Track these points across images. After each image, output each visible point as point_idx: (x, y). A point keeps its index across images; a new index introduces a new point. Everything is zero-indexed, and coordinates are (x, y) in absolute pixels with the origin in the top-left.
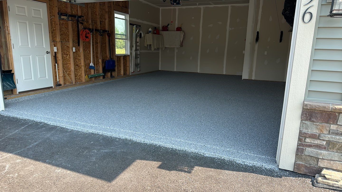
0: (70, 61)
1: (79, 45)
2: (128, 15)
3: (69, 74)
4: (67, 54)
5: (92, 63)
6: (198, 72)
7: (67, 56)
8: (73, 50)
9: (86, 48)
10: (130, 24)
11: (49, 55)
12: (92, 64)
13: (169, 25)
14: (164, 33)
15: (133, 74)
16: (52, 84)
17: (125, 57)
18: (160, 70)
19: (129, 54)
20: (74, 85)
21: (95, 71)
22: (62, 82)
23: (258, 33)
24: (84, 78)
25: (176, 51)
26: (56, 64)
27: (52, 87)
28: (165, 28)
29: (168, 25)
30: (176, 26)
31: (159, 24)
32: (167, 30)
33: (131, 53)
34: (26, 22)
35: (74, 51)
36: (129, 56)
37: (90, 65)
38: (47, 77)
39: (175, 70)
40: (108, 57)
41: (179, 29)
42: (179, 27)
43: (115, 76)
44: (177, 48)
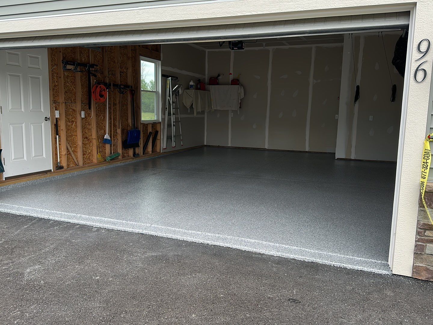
0: (76, 131)
1: (90, 108)
2: (160, 62)
3: (74, 151)
4: (72, 121)
5: (107, 134)
6: (266, 147)
7: (72, 124)
8: (81, 115)
9: (100, 112)
10: (163, 75)
11: (49, 123)
12: (107, 137)
13: (220, 76)
14: (212, 88)
15: (165, 151)
16: (50, 166)
17: (154, 124)
18: (205, 144)
20: (82, 167)
21: (111, 146)
22: (64, 164)
23: (358, 87)
24: (96, 157)
25: (231, 115)
26: (57, 136)
27: (51, 170)
28: (214, 81)
30: (231, 77)
31: (205, 75)
32: (218, 84)
33: (163, 119)
34: (19, 74)
35: (83, 116)
36: (160, 123)
37: (105, 138)
38: (44, 156)
39: (229, 145)
40: (129, 126)
41: (235, 82)
42: (235, 79)
43: (140, 154)
44: (233, 111)
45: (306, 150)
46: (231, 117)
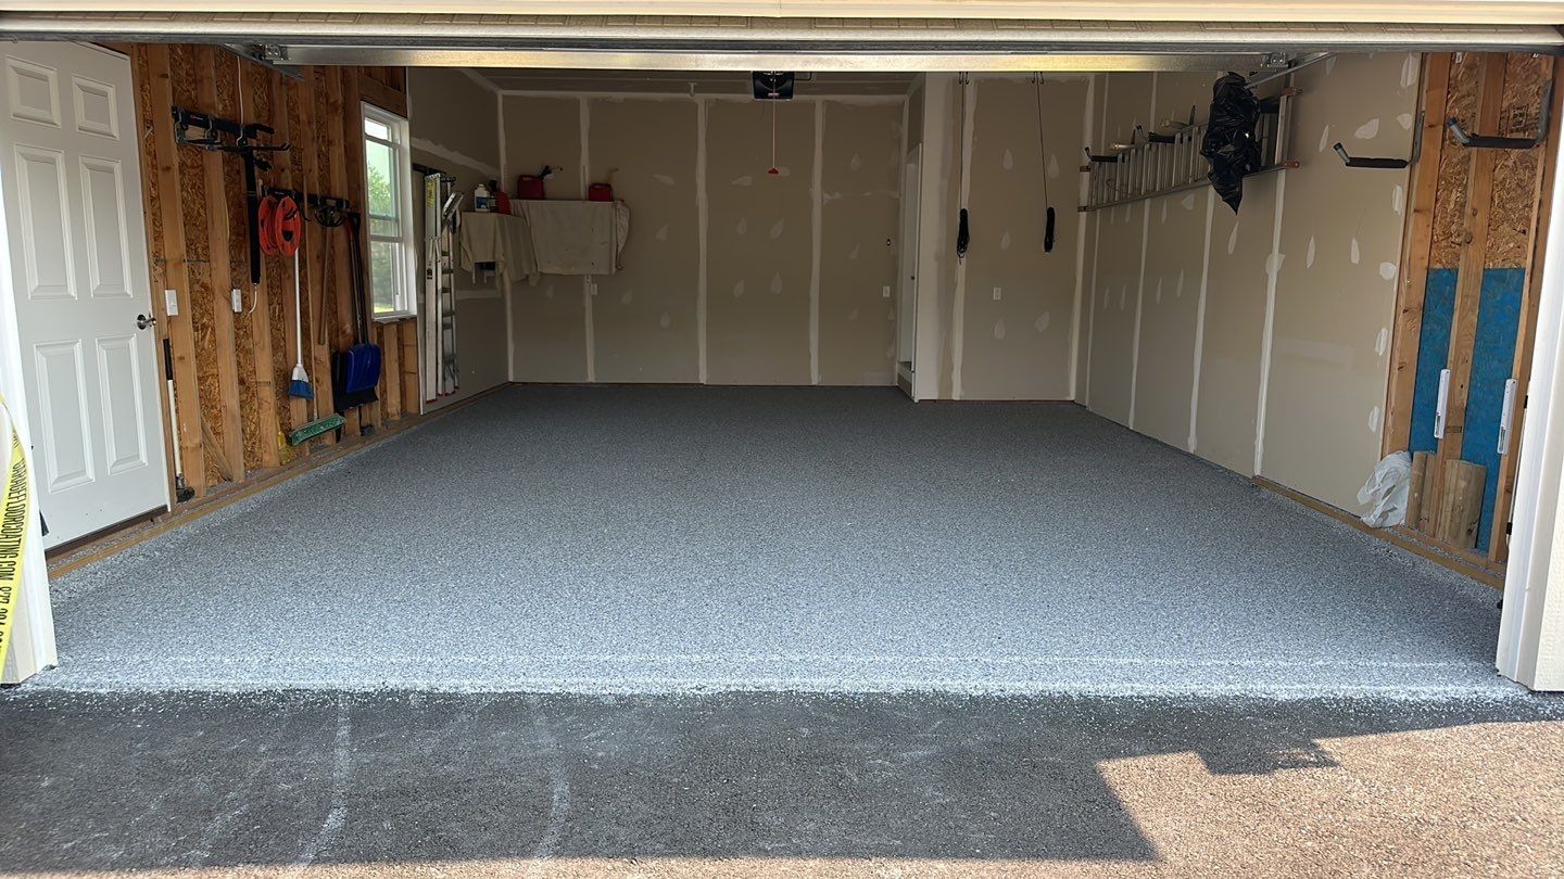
0: (215, 360)
1: (256, 279)
2: (405, 125)
4: (204, 327)
5: (299, 364)
6: (703, 380)
7: (204, 337)
8: (231, 304)
9: (277, 292)
10: (415, 167)
11: (150, 332)
12: (298, 374)
13: (550, 172)
14: (531, 207)
15: (432, 408)
16: (163, 497)
17: (402, 323)
18: (511, 379)
19: (414, 311)
20: (245, 486)
22: (195, 481)
23: (964, 213)
24: (273, 444)
25: (591, 289)
26: (170, 382)
27: (165, 507)
28: (532, 187)
29: (547, 171)
30: (585, 179)
31: (497, 165)
32: (543, 197)
33: (422, 307)
34: (53, 155)
35: (237, 307)
36: (414, 319)
37: (295, 378)
38: (144, 458)
39: (591, 379)
40: (344, 332)
41: (600, 192)
42: (599, 184)
43: (374, 423)
44: (596, 278)
45: (813, 383)
46: (593, 296)
